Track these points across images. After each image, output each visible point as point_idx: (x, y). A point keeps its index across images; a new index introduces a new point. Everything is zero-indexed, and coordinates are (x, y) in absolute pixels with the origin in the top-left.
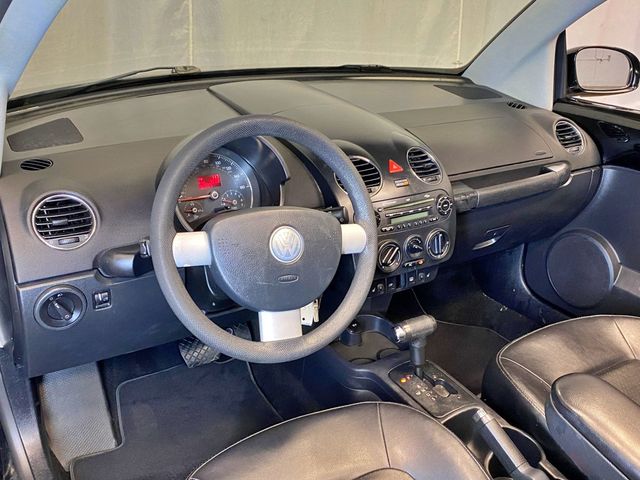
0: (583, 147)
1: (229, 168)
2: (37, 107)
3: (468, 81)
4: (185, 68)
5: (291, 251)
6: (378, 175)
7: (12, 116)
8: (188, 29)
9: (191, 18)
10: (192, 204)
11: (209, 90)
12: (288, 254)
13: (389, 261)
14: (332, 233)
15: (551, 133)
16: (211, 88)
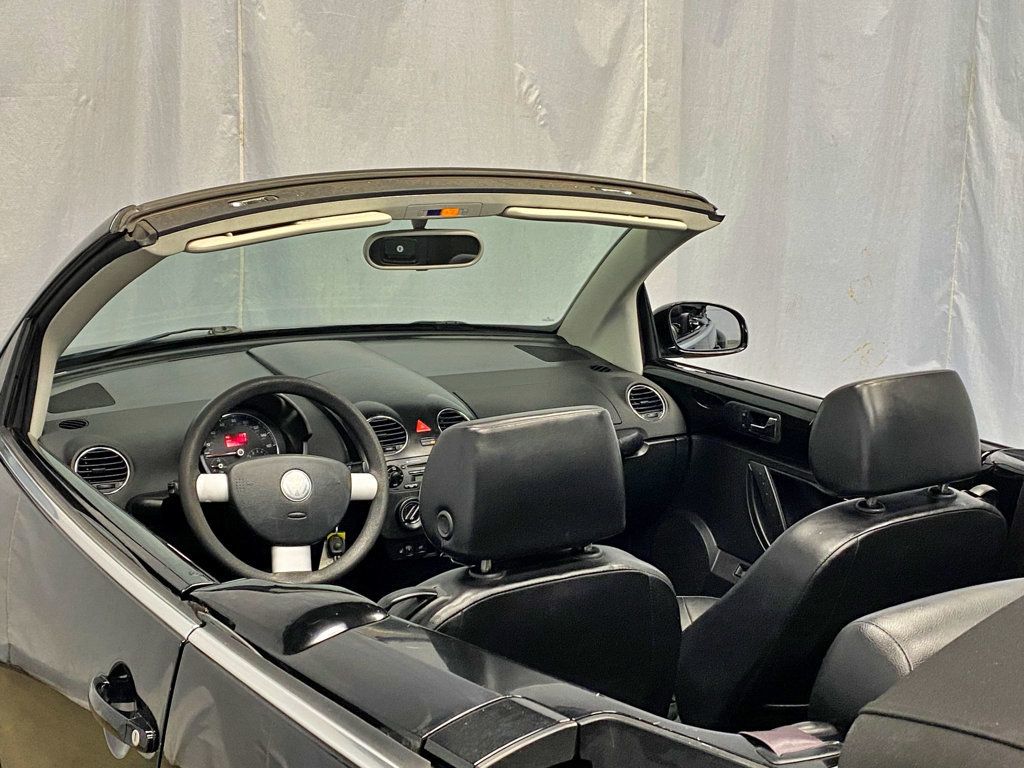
0: (662, 415)
1: (256, 428)
2: (65, 373)
3: (562, 340)
4: (224, 328)
5: (301, 491)
6: (405, 434)
7: (59, 377)
8: (238, 274)
9: (242, 259)
10: (219, 460)
11: (249, 353)
12: (297, 494)
13: (412, 518)
14: (342, 478)
15: (623, 398)
16: (252, 350)
